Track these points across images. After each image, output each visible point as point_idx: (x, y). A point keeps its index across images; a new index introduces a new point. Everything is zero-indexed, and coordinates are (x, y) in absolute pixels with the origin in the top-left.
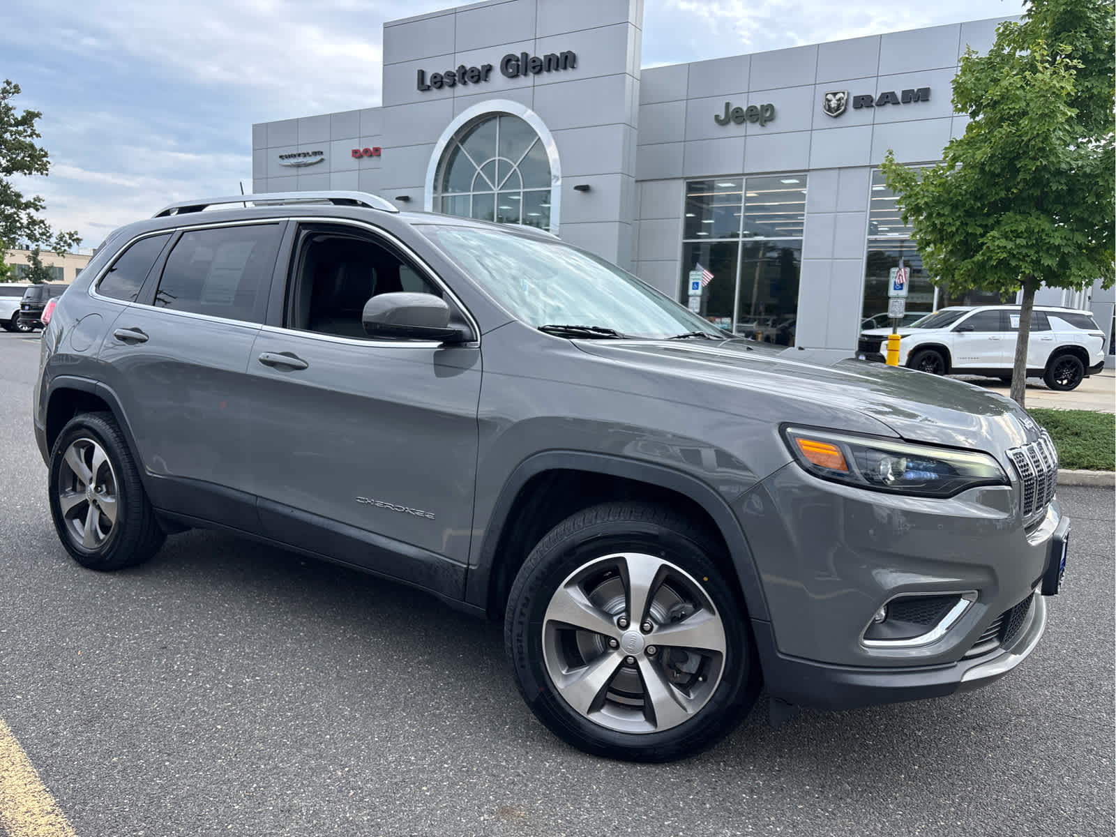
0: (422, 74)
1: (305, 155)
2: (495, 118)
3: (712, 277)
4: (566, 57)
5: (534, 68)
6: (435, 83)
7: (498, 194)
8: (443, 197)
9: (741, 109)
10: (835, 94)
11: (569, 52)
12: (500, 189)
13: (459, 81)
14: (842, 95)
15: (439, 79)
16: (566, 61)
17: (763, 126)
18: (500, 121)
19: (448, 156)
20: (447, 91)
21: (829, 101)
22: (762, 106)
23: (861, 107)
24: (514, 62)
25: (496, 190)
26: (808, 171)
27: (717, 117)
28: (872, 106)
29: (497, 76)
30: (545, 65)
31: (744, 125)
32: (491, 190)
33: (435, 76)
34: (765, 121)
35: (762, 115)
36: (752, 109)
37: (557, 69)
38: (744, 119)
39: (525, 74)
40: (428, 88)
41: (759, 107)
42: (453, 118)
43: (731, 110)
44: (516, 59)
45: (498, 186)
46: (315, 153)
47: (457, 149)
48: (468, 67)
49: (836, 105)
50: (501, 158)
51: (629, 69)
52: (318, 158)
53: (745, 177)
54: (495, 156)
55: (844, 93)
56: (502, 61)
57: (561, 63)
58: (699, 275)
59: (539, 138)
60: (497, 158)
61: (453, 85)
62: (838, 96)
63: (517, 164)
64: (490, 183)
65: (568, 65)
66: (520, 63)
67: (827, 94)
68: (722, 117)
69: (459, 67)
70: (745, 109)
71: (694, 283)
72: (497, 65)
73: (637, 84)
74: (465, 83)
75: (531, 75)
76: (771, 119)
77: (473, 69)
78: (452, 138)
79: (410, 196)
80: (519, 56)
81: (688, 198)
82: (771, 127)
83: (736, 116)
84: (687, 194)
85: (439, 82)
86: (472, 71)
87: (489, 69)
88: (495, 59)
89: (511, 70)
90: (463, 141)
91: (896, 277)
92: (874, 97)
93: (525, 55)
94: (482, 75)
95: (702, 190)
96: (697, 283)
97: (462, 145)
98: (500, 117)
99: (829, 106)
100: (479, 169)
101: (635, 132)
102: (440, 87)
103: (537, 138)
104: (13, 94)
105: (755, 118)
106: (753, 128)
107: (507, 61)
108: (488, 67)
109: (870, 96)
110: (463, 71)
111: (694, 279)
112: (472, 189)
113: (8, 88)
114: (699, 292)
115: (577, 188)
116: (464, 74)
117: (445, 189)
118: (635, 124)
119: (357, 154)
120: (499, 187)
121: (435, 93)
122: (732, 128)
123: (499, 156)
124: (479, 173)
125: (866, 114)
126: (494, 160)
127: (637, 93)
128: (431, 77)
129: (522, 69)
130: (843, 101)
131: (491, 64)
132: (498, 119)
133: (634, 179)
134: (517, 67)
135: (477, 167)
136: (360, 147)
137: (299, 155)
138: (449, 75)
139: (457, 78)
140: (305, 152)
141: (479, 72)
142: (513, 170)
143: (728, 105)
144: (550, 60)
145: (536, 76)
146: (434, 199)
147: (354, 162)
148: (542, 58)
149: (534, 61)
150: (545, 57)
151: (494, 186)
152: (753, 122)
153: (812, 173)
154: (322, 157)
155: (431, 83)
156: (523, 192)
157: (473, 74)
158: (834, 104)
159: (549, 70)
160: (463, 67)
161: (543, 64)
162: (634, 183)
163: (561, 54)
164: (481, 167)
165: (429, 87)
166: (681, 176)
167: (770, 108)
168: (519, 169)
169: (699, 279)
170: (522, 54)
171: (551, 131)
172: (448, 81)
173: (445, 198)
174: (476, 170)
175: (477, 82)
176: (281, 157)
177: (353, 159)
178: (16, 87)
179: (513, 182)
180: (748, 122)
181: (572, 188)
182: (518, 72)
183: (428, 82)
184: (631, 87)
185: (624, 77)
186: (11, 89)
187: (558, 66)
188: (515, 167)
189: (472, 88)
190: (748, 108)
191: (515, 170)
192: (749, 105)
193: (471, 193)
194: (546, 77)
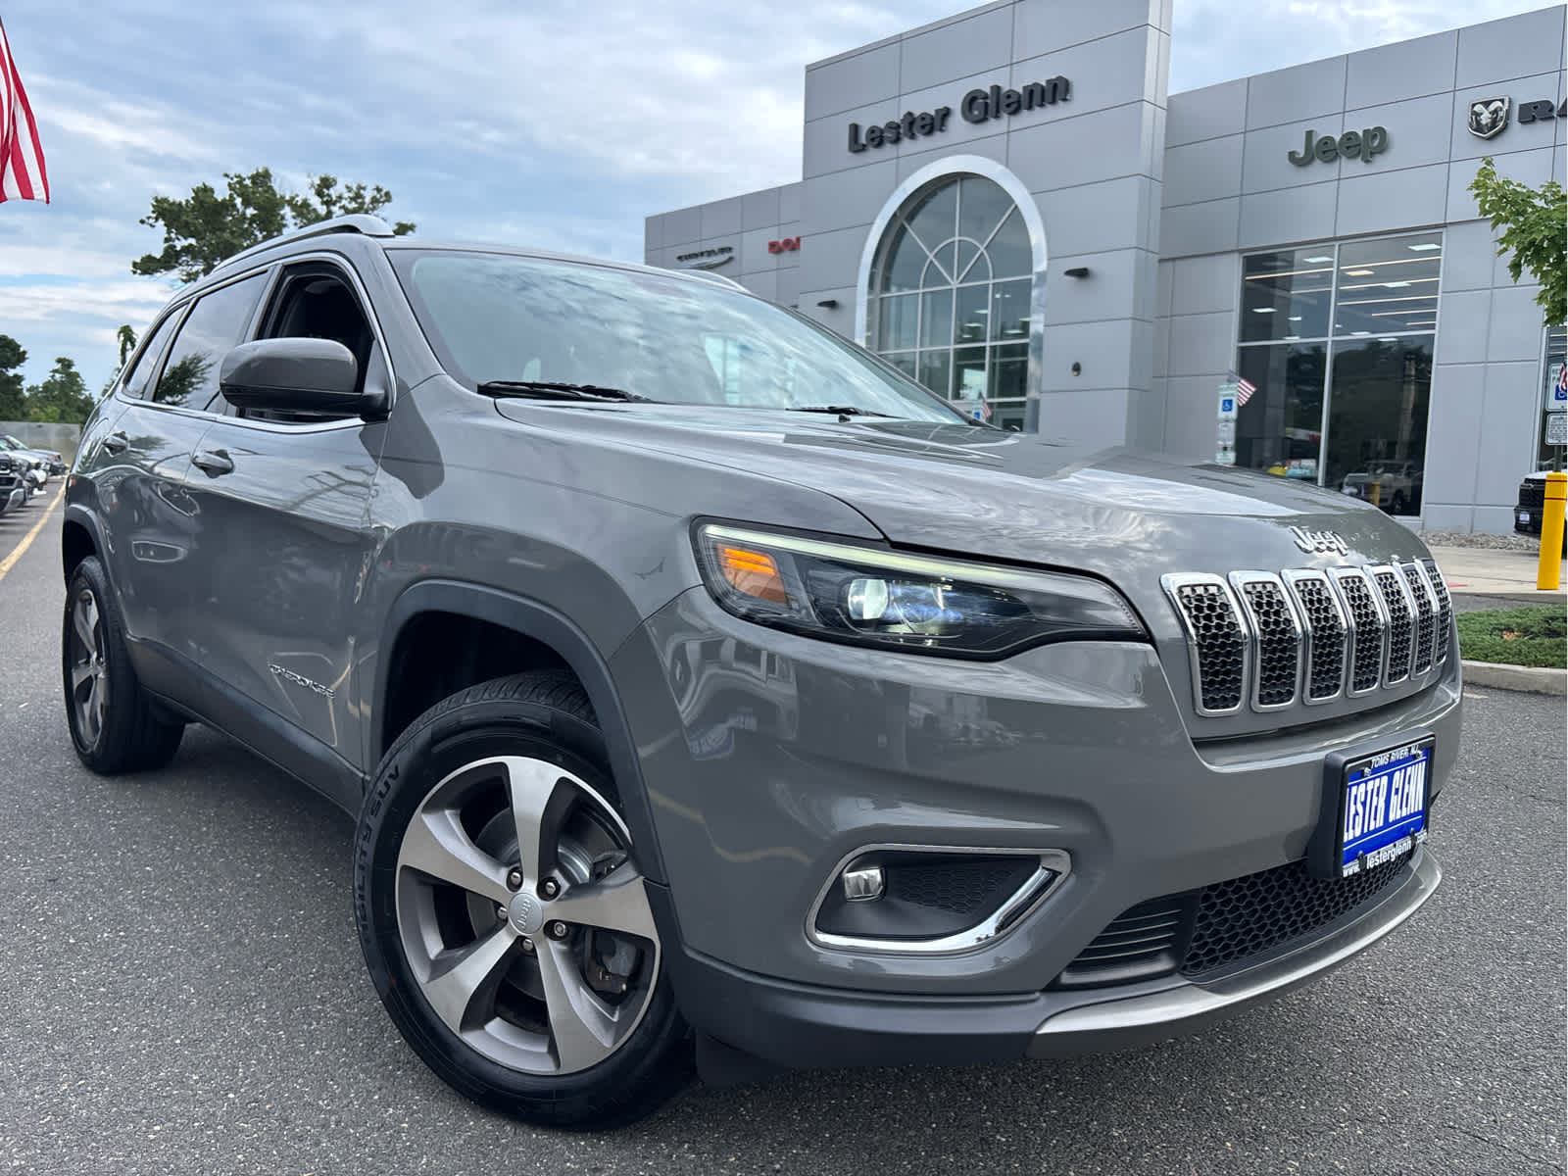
0: (855, 129)
1: (710, 253)
2: (955, 181)
3: (1253, 389)
4: (1055, 85)
5: (1008, 106)
6: (873, 140)
7: (958, 289)
8: (882, 299)
9: (1331, 139)
10: (1487, 104)
11: (1060, 78)
12: (961, 282)
13: (906, 135)
14: (1499, 104)
15: (878, 134)
16: (1056, 91)
17: (1367, 161)
18: (961, 186)
19: (889, 241)
20: (889, 149)
21: (1478, 115)
22: (1366, 132)
23: (1533, 120)
24: (981, 101)
25: (955, 284)
26: (1445, 225)
27: (1292, 155)
28: (1552, 118)
29: (957, 123)
30: (1025, 101)
31: (1338, 163)
32: (949, 284)
33: (872, 130)
34: (1372, 154)
35: (1367, 146)
36: (1349, 137)
37: (1041, 105)
38: (1337, 154)
39: (997, 116)
40: (864, 148)
41: (1361, 134)
42: (897, 187)
43: (1315, 142)
44: (983, 95)
45: (958, 278)
46: (723, 250)
47: (903, 231)
48: (917, 113)
49: (1489, 120)
50: (962, 238)
51: (1149, 93)
52: (725, 257)
53: (1337, 244)
54: (954, 236)
55: (1502, 101)
56: (965, 98)
57: (1048, 96)
58: (1231, 389)
59: (1016, 207)
60: (957, 238)
61: (897, 140)
62: (1492, 107)
63: (985, 245)
64: (945, 274)
65: (1058, 97)
66: (988, 101)
67: (1474, 105)
68: (1301, 152)
69: (905, 116)
70: (1337, 138)
71: (1225, 401)
72: (956, 107)
73: (1162, 115)
74: (913, 137)
75: (1005, 116)
76: (1382, 149)
77: (923, 117)
78: (895, 215)
79: (837, 300)
80: (987, 90)
81: (1244, 281)
82: (1381, 162)
83: (1324, 151)
84: (1244, 275)
85: (877, 138)
86: (923, 119)
87: (945, 113)
88: (953, 98)
89: (976, 113)
90: (911, 218)
91: (1559, 379)
92: (1555, 103)
93: (996, 89)
94: (937, 123)
95: (1273, 269)
96: (1230, 402)
97: (909, 224)
98: (962, 180)
99: (1478, 122)
100: (931, 256)
101: (1157, 188)
102: (880, 144)
103: (1013, 207)
104: (383, 202)
105: (1355, 151)
106: (1351, 167)
107: (971, 100)
108: (944, 112)
109: (1548, 102)
110: (910, 119)
111: (1224, 396)
112: (921, 286)
113: (378, 196)
114: (1233, 414)
115: (1069, 273)
116: (912, 123)
117: (886, 287)
118: (1158, 174)
119: (775, 248)
120: (961, 278)
121: (873, 154)
122: (1319, 170)
123: (960, 235)
124: (931, 262)
125: (1542, 131)
126: (953, 242)
127: (1161, 131)
128: (868, 132)
129: (992, 109)
130: (1501, 114)
131: (949, 106)
132: (959, 183)
133: (1157, 257)
134: (985, 106)
135: (928, 253)
136: (779, 238)
137: (702, 254)
138: (891, 128)
139: (901, 131)
140: (709, 249)
141: (932, 118)
142: (979, 252)
143: (1309, 134)
144: (1031, 93)
145: (1013, 118)
146: (870, 303)
147: (772, 260)
148: (1021, 91)
149: (1009, 97)
150: (1025, 88)
151: (952, 278)
152: (1351, 157)
153: (1450, 228)
154: (730, 255)
155: (867, 141)
156: (994, 284)
157: (924, 123)
158: (1485, 118)
159: (1030, 108)
160: (910, 114)
161: (1022, 99)
162: (1157, 264)
163: (1048, 81)
164: (934, 253)
165: (864, 146)
166: (1234, 248)
167: (1380, 132)
168: (987, 252)
169: (1232, 395)
170: (992, 87)
171: (1033, 194)
172: (890, 135)
173: (885, 303)
174: (927, 257)
175: (930, 133)
176: (680, 258)
177: (771, 255)
178: (387, 194)
179: (978, 271)
180: (1344, 159)
181: (1062, 275)
182: (986, 112)
183: (863, 140)
184: (1152, 120)
185: (1142, 106)
186: (381, 197)
187: (1043, 99)
188: (982, 249)
189: (923, 142)
190: (1343, 136)
191: (982, 254)
192: (1345, 132)
193: (921, 291)
194: (1026, 118)
